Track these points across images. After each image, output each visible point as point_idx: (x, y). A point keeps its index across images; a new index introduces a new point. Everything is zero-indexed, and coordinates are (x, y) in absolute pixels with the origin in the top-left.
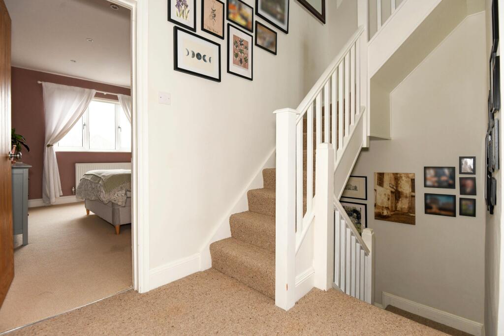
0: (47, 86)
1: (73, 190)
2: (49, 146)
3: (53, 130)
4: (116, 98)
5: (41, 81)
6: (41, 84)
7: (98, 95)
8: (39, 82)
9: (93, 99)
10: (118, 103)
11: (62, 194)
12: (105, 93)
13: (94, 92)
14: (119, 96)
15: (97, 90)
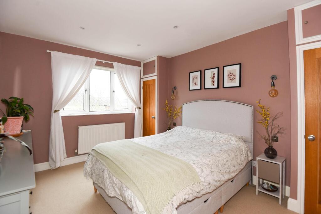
0: (55, 55)
1: (76, 151)
2: (55, 111)
3: (59, 97)
4: (112, 66)
5: (50, 51)
6: (50, 53)
7: (98, 64)
8: (48, 51)
9: (95, 67)
10: (114, 70)
11: (66, 157)
12: (104, 62)
13: (95, 60)
14: (115, 64)
15: (98, 59)
